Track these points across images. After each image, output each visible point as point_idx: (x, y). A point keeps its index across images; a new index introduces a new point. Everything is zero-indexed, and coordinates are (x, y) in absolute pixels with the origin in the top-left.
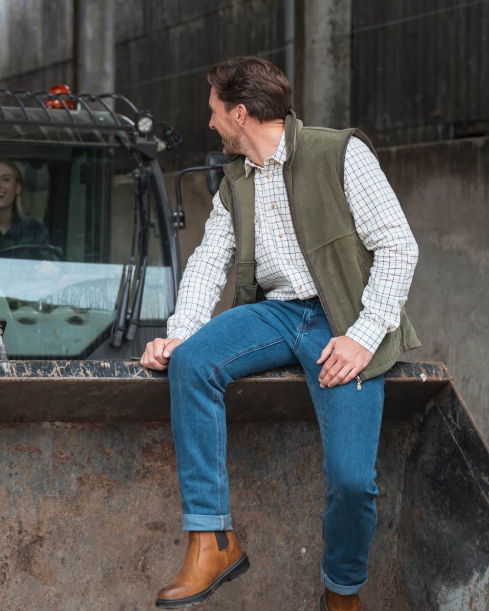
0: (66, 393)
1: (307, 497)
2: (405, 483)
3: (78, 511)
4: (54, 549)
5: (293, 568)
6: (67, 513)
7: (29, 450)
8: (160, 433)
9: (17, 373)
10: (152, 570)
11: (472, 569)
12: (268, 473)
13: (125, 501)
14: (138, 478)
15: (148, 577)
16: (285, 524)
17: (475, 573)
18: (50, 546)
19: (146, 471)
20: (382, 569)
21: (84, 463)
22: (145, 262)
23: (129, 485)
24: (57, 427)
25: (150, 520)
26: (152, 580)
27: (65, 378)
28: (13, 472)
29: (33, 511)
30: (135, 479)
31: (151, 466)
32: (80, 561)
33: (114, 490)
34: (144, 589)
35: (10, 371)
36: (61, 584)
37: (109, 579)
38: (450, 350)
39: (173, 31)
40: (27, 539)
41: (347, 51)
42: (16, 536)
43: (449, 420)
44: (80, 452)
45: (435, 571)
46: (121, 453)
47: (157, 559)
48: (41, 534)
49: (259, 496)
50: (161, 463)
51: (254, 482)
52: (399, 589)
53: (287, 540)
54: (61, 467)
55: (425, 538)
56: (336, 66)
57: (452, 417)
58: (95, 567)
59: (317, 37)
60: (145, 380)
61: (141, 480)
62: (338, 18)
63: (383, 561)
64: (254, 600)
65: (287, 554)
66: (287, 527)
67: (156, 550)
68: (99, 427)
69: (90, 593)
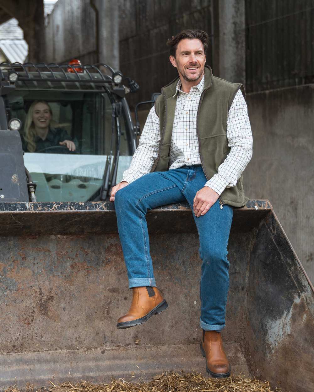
0: (61, 219)
1: (196, 274)
2: (250, 266)
3: (72, 282)
4: (59, 303)
5: (189, 312)
6: (65, 284)
7: (44, 250)
8: (115, 240)
9: (34, 209)
10: (113, 313)
11: (283, 311)
12: (174, 262)
13: (97, 277)
14: (103, 265)
15: (110, 317)
16: (184, 288)
17: (285, 312)
18: (57, 301)
19: (108, 261)
20: (239, 312)
21: (74, 257)
22: (118, 154)
23: (99, 268)
24: (59, 238)
25: (111, 287)
26: (113, 319)
27: (60, 211)
28: (36, 262)
29: (47, 283)
30: (102, 265)
31: (110, 258)
32: (74, 309)
33: (90, 271)
34: (108, 324)
35: (30, 208)
36: (63, 321)
37: (89, 318)
38: (299, 202)
39: (151, 32)
40: (44, 298)
41: (243, 38)
42: (38, 296)
43: (271, 231)
44: (71, 251)
45: (266, 311)
46: (94, 252)
47: (115, 308)
48: (52, 295)
49: (170, 274)
50: (115, 256)
51: (167, 266)
52: (248, 322)
53: (186, 297)
54: (62, 259)
55: (261, 295)
56: (237, 48)
57: (272, 229)
58: (82, 313)
59: (226, 31)
60: (103, 212)
61: (105, 266)
62: (238, 20)
63: (239, 308)
64: (169, 330)
65: (186, 305)
66: (186, 291)
67: (115, 303)
68: (81, 238)
69: (80, 326)
